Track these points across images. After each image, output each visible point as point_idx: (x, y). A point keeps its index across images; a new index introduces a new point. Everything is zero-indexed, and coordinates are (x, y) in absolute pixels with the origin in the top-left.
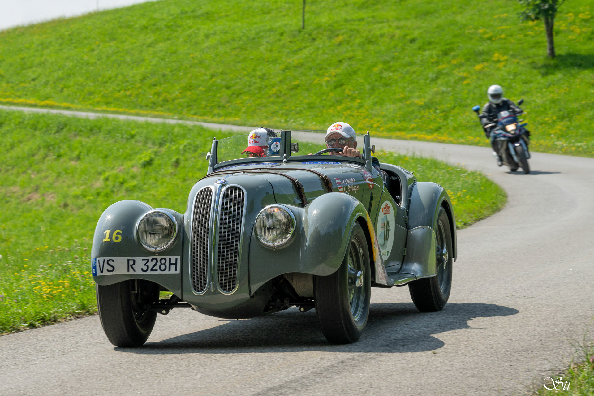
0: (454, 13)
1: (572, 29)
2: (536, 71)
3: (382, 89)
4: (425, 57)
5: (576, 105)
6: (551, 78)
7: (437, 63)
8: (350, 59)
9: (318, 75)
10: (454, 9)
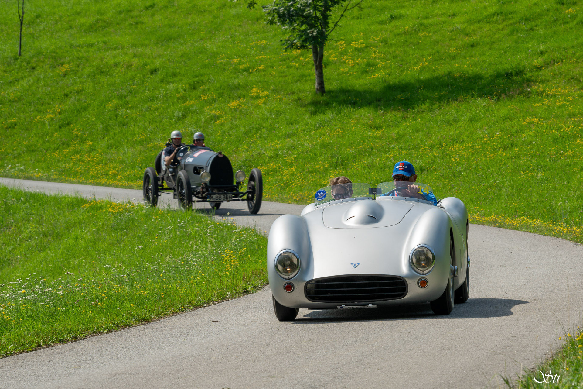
0: (202, 39)
1: (343, 59)
2: (302, 110)
3: (118, 130)
4: (168, 92)
5: (351, 151)
6: (320, 117)
7: (184, 99)
8: (77, 92)
9: (39, 112)
10: (202, 34)
